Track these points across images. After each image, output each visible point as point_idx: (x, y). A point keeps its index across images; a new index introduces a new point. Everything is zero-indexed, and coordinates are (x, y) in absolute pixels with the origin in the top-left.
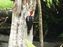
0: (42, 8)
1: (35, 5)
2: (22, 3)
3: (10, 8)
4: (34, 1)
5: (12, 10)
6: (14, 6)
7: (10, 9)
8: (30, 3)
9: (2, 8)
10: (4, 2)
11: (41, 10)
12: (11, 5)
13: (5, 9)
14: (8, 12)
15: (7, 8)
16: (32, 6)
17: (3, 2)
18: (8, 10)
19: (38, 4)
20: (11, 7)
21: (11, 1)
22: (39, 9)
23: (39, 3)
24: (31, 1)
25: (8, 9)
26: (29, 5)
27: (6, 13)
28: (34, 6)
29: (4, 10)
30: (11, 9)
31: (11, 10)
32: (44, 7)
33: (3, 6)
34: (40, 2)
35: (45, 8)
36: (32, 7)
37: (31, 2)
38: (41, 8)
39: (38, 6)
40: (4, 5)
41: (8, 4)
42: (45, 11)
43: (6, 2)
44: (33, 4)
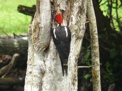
0: (99, 33)
1: (83, 25)
2: (52, 21)
3: (22, 32)
4: (80, 17)
5: (28, 36)
6: (33, 29)
7: (23, 34)
8: (72, 21)
9: (4, 32)
10: (8, 19)
11: (97, 37)
12: (27, 26)
13: (12, 35)
14: (18, 42)
15: (16, 31)
16: (76, 27)
17: (6, 19)
18: (18, 37)
19: (90, 24)
20: (25, 31)
21: (25, 15)
22: (92, 36)
23: (93, 20)
24: (72, 16)
25: (18, 34)
27: (14, 45)
28: (81, 27)
29: (10, 37)
30: (26, 34)
31: (24, 36)
32: (105, 29)
33: (6, 27)
34: (95, 18)
35: (106, 33)
36: (76, 31)
37: (74, 19)
38: (96, 32)
39: (91, 28)
40: (10, 24)
41: (19, 23)
42: (107, 38)
43: (13, 18)
44: (77, 23)
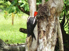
0: (64, 43)
2: (38, 36)
3: (22, 42)
4: (53, 34)
5: (25, 45)
6: (28, 41)
8: (49, 36)
9: (12, 42)
10: (14, 35)
11: (63, 45)
14: (20, 48)
16: (51, 40)
17: (13, 35)
18: (20, 45)
20: (24, 42)
22: (60, 44)
23: (61, 36)
24: (49, 34)
25: (20, 43)
26: (47, 38)
27: (17, 49)
28: (54, 40)
29: (15, 45)
30: (24, 44)
31: (23, 45)
32: (67, 41)
33: (13, 40)
35: (68, 43)
36: (51, 42)
38: (62, 43)
39: (59, 40)
40: (15, 38)
41: (21, 38)
42: (68, 46)
43: (17, 35)
44: (52, 37)
